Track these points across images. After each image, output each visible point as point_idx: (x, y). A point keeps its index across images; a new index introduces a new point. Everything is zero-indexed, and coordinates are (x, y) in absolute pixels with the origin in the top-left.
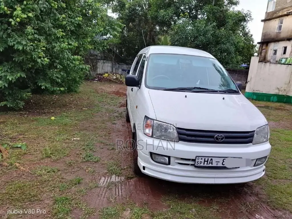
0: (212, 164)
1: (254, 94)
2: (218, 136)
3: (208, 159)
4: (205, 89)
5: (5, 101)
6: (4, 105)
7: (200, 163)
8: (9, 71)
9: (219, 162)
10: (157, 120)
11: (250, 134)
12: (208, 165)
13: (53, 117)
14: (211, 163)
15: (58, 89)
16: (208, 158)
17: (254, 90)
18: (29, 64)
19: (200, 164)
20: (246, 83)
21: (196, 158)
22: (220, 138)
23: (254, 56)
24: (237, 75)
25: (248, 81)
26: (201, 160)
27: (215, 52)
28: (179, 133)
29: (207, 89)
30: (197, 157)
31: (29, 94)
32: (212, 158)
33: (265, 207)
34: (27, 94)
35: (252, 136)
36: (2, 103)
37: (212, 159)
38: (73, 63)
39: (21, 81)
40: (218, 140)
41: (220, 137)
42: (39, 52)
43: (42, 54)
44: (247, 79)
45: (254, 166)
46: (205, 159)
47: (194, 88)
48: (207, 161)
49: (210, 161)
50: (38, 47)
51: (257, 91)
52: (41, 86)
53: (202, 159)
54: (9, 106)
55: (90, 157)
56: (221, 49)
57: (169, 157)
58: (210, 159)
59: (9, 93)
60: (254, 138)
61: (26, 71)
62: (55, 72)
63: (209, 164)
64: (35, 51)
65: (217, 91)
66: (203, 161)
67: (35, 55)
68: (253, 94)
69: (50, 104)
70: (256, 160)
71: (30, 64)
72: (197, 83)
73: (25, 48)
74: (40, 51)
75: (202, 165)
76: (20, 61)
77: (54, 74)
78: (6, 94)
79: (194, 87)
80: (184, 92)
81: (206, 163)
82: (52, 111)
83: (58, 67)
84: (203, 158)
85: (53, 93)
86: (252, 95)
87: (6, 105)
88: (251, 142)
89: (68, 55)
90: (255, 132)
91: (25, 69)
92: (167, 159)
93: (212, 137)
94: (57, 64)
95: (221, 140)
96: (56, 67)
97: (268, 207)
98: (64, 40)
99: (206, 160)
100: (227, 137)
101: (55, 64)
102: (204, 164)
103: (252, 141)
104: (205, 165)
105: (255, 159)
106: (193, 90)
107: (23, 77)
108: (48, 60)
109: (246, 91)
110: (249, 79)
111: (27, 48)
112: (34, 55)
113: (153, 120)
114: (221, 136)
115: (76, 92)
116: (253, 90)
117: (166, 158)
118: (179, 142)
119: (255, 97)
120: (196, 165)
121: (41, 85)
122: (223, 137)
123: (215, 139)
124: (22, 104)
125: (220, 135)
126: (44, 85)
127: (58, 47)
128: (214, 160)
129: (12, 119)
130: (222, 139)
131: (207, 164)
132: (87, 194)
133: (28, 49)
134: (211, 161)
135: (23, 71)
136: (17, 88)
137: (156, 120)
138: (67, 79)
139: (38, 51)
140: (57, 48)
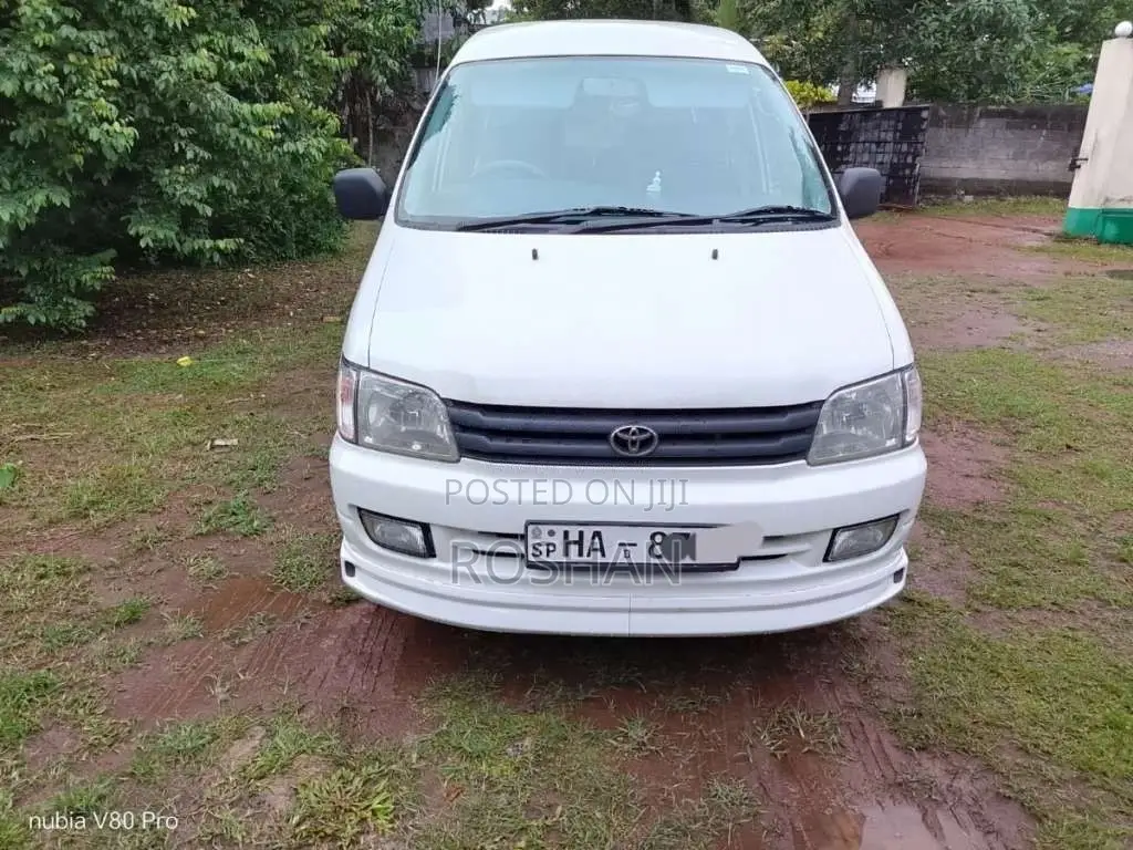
0: (603, 555)
1: (1107, 214)
2: (627, 431)
3: (581, 534)
4: (651, 214)
5: (18, 301)
6: (14, 317)
7: (548, 552)
8: (8, 184)
9: (635, 545)
10: (372, 367)
11: (790, 416)
12: (585, 558)
13: (186, 358)
14: (596, 550)
15: (209, 243)
16: (581, 528)
17: (1109, 195)
18: (73, 151)
19: (548, 555)
20: (1074, 167)
21: (526, 528)
22: (634, 443)
23: (1116, 37)
24: (1044, 132)
25: (1081, 156)
26: (551, 540)
27: (938, 35)
28: (458, 425)
29: (659, 214)
30: (531, 528)
31: (105, 269)
32: (597, 529)
33: (873, 737)
34: (98, 272)
35: (809, 427)
36: (3, 310)
37: (597, 534)
38: (250, 134)
39: (73, 222)
40: (627, 450)
41: (634, 438)
42: (90, 99)
43: (106, 107)
44: (1077, 150)
45: (825, 560)
46: (566, 534)
47: (598, 212)
48: (580, 542)
49: (593, 543)
50: (84, 77)
51: (1123, 200)
52: (139, 237)
53: (551, 533)
54: (33, 322)
55: (234, 514)
56: (965, 20)
57: (426, 528)
58: (588, 532)
59: (32, 272)
60: (818, 437)
61: (71, 180)
62: (181, 179)
63: (589, 555)
64: (75, 97)
65: (708, 221)
66: (558, 540)
67: (75, 111)
68: (1105, 219)
69: (209, 305)
70: (830, 534)
71: (76, 152)
72: (650, 188)
73: (27, 86)
74: (90, 93)
75: (557, 556)
76: (32, 143)
77: (178, 187)
78: (21, 276)
79: (592, 206)
80: (545, 231)
81: (574, 549)
82: (202, 332)
83: (190, 155)
84: (560, 530)
85: (192, 261)
86: (1097, 220)
87: (22, 318)
88: (798, 452)
89: (218, 100)
90: (825, 407)
91: (64, 175)
92: (417, 533)
93: (602, 436)
94: (183, 144)
95: (639, 451)
96: (179, 158)
97: (887, 740)
98: (211, 41)
99: (574, 536)
100: (666, 437)
101: (176, 145)
102: (566, 554)
103: (809, 448)
104: (574, 556)
105: (826, 530)
106: (582, 224)
107: (58, 204)
108: (131, 131)
109: (1070, 205)
110: (1086, 148)
111: (33, 87)
112: (73, 114)
113: (359, 368)
114: (642, 431)
115: (333, 251)
116: (1102, 201)
117: (410, 529)
118: (458, 461)
119: (1111, 231)
120: (531, 558)
121: (137, 234)
122: (648, 434)
123: (613, 444)
124: (84, 310)
125: (634, 428)
126: (149, 231)
127: (170, 72)
128: (612, 538)
129: (35, 368)
130: (645, 443)
131: (581, 554)
132: (139, 665)
133: (38, 88)
134: (597, 540)
135: (62, 182)
136: (59, 250)
137: (368, 369)
138: (292, 203)
139: (86, 95)
140: (164, 77)
